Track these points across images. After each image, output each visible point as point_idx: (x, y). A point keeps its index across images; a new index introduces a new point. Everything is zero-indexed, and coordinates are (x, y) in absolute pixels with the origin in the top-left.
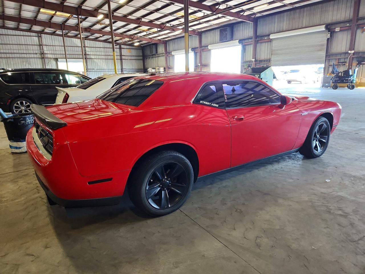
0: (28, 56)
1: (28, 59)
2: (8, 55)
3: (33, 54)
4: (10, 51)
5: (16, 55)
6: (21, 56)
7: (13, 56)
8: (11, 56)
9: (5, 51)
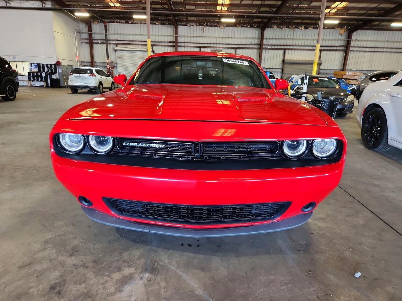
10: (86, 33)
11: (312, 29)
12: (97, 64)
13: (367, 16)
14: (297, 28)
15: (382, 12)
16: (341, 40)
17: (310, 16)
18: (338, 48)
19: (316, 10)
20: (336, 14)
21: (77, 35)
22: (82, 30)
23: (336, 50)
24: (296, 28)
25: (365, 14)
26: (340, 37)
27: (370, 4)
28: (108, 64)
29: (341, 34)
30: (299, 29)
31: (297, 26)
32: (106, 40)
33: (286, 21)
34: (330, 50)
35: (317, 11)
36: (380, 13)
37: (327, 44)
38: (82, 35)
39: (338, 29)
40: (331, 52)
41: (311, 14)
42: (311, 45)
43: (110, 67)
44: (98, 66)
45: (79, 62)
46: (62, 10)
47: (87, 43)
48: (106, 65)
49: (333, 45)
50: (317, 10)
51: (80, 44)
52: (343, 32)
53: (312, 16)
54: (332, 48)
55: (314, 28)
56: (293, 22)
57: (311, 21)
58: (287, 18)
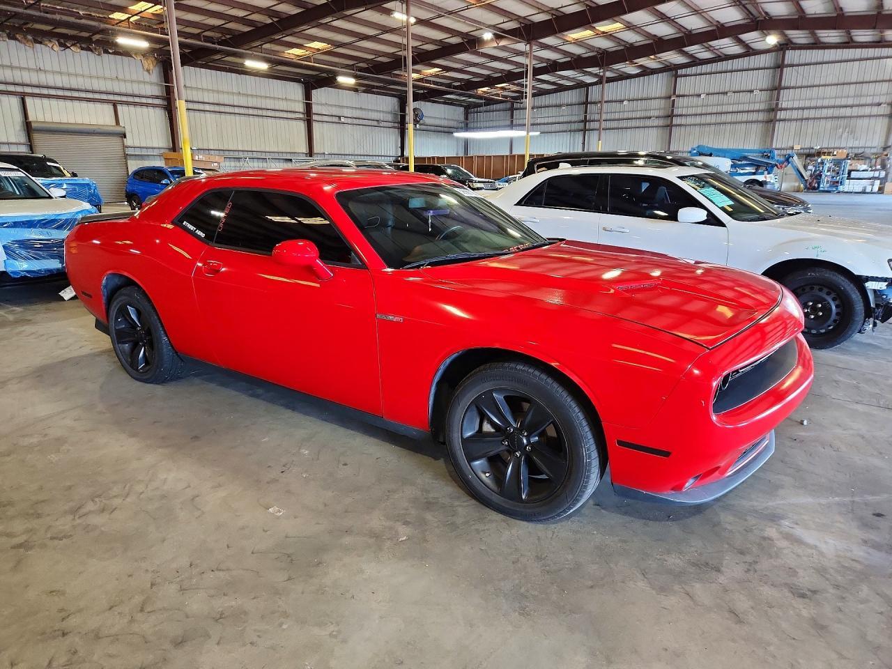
0: (855, 111)
1: (853, 120)
2: (806, 114)
3: (872, 105)
4: (813, 104)
5: (825, 112)
6: (837, 112)
7: (818, 113)
8: (812, 113)
9: (802, 104)
11: (79, 50)
13: (205, 41)
14: (41, 43)
15: (228, 37)
16: (151, 84)
17: (78, 21)
18: (150, 101)
19: (91, 9)
20: (138, 25)
23: (147, 105)
24: (36, 41)
25: (199, 35)
26: (147, 77)
27: (207, 17)
29: (148, 71)
30: (46, 45)
31: (39, 37)
33: (16, 22)
34: (135, 104)
35: (94, 12)
36: (223, 38)
37: (123, 91)
39: (139, 58)
40: (139, 109)
41: (80, 18)
42: (87, 88)
49: (136, 92)
50: (95, 9)
52: (151, 67)
53: (83, 21)
54: (137, 100)
55: (82, 49)
56: (29, 26)
57: (77, 32)
58: (16, 15)
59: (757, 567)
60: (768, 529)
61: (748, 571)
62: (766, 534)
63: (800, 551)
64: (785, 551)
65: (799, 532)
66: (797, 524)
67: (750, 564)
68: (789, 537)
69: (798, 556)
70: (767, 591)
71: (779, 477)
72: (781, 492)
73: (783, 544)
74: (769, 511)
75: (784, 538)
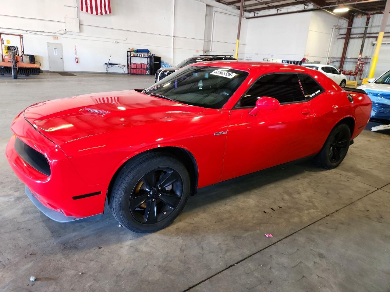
10: (345, 28)
12: (348, 60)
21: (335, 31)
22: (342, 26)
28: (359, 60)
32: (365, 34)
38: (341, 30)
43: (360, 63)
44: (348, 62)
45: (329, 58)
46: (320, 9)
47: (344, 38)
48: (357, 60)
51: (336, 39)
59: (16, 183)
60: (18, 194)
61: (18, 181)
62: (18, 192)
63: (3, 193)
64: (9, 191)
65: (6, 199)
66: (8, 201)
67: (18, 183)
68: (9, 195)
69: (4, 192)
70: (10, 180)
71: (26, 219)
72: (21, 211)
73: (10, 193)
74: (21, 200)
75: (11, 194)
